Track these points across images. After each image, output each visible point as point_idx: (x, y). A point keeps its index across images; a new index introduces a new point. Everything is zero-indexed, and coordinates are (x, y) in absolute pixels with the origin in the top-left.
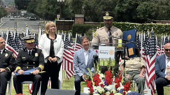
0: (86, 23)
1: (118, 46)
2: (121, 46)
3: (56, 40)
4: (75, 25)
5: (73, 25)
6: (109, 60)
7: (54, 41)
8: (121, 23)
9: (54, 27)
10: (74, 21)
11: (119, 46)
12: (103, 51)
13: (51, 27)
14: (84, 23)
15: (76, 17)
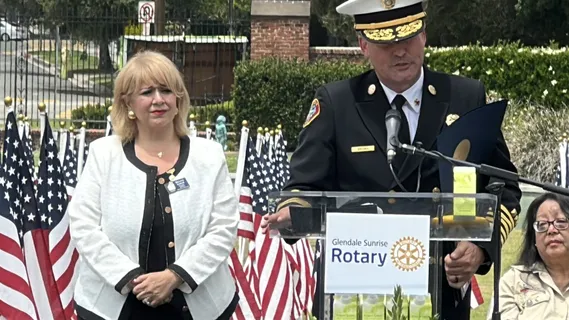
0: (325, 54)
1: (451, 213)
2: (473, 213)
3: (181, 175)
4: (251, 69)
5: (242, 67)
6: (390, 305)
7: (171, 187)
8: (549, 51)
9: (165, 90)
10: (249, 44)
11: (457, 211)
12: (350, 243)
13: (145, 93)
14: (313, 56)
15: (259, 18)
